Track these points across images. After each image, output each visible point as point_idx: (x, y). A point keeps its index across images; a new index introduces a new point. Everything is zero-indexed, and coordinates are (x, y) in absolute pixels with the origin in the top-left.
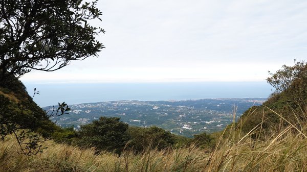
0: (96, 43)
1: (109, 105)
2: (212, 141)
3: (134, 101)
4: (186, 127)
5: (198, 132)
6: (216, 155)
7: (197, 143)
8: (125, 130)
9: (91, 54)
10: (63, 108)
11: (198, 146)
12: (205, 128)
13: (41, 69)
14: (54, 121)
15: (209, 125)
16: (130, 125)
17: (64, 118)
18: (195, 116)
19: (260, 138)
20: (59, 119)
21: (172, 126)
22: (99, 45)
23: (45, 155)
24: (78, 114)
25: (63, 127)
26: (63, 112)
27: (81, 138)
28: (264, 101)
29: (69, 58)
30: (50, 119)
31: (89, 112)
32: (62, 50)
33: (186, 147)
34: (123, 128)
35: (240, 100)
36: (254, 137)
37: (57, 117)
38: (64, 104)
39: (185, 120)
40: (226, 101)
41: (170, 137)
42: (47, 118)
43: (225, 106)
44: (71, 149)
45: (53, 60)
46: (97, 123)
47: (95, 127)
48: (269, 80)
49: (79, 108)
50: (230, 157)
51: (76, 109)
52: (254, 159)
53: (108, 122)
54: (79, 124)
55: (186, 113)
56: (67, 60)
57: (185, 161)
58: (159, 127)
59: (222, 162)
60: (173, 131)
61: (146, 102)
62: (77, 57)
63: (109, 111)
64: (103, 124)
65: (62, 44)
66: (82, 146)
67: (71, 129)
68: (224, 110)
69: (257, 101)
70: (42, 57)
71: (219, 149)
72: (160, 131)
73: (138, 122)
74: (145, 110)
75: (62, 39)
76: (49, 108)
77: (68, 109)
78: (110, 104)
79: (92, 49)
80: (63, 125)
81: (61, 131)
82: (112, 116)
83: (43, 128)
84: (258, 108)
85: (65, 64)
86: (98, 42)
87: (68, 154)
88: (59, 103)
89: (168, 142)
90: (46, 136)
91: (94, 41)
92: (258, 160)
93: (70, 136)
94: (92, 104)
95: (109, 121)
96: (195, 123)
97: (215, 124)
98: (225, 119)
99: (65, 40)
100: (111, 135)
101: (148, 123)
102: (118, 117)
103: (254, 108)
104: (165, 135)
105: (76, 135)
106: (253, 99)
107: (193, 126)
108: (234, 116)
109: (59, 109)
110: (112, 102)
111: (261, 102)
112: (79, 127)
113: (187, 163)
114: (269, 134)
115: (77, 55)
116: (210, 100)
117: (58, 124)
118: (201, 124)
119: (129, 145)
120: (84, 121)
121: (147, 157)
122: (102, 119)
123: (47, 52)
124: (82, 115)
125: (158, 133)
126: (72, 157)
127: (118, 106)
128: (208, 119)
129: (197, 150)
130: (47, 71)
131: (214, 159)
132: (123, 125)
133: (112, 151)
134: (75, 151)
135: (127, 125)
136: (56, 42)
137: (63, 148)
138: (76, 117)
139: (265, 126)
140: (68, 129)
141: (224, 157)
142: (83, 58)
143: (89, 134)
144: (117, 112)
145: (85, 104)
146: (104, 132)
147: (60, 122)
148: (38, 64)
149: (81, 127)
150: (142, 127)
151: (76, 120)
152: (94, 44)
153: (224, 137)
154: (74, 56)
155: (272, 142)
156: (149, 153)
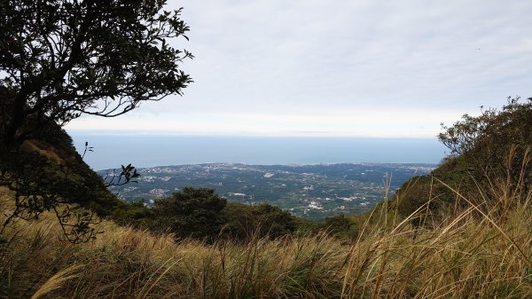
0: (180, 74)
2: (353, 227)
3: (236, 165)
4: (313, 205)
5: (332, 213)
6: (358, 250)
7: (329, 230)
8: (222, 208)
9: (172, 92)
10: (129, 173)
11: (331, 235)
12: (343, 207)
13: (97, 114)
14: (114, 192)
15: (349, 203)
16: (229, 201)
17: (128, 189)
18: (327, 188)
19: (426, 224)
20: (122, 189)
21: (293, 204)
22: (184, 78)
23: (99, 242)
24: (152, 183)
25: (128, 202)
26: (128, 179)
27: (154, 219)
28: (433, 169)
29: (138, 98)
30: (109, 188)
31: (167, 179)
32: (129, 84)
33: (313, 235)
34: (218, 204)
35: (397, 165)
36: (416, 223)
37: (119, 187)
38: (130, 168)
39: (312, 195)
40: (375, 167)
41: (290, 220)
42: (103, 188)
43: (372, 174)
44: (138, 234)
45: (113, 98)
46: (179, 196)
47: (176, 203)
48: (442, 137)
49: (152, 174)
50: (380, 252)
51: (148, 175)
52: (415, 257)
53: (195, 196)
54: (152, 198)
55: (315, 184)
56: (135, 100)
57: (311, 257)
58: (273, 204)
59: (367, 260)
60: (294, 211)
61: (254, 166)
62: (151, 95)
63: (198, 179)
64: (189, 198)
65: (128, 75)
66: (155, 230)
67: (140, 205)
68: (372, 181)
69: (423, 168)
70: (98, 95)
71: (363, 240)
72: (274, 210)
73: (241, 197)
74: (252, 178)
75: (129, 67)
76: (108, 171)
77: (136, 175)
78: (200, 169)
79: (174, 84)
80: (127, 199)
81: (124, 207)
82: (203, 186)
83: (98, 202)
84: (423, 179)
85: (133, 107)
86: (182, 73)
87: (135, 243)
88: (123, 167)
89: (286, 228)
90: (102, 215)
91: (176, 71)
92: (422, 257)
93: (139, 216)
94: (171, 167)
95: (197, 194)
96: (327, 199)
97: (358, 202)
98: (373, 194)
99: (133, 69)
100: (200, 215)
101: (256, 199)
102: (211, 188)
103: (414, 179)
104: (282, 217)
105: (149, 215)
106: (417, 165)
107: (324, 204)
108: (387, 190)
109: (123, 174)
110: (205, 165)
111: (429, 170)
112: (152, 201)
113: (314, 260)
114: (439, 219)
115: (151, 92)
116: (352, 166)
117: (121, 197)
118: (337, 201)
119: (226, 231)
120: (160, 194)
121: (253, 249)
122: (186, 190)
123: (104, 88)
124: (157, 184)
125: (271, 214)
126: (141, 245)
127: (211, 172)
128: (347, 194)
129: (329, 240)
130: (105, 116)
131: (355, 254)
132: (218, 199)
133: (201, 240)
134: (145, 238)
135: (225, 201)
136: (117, 73)
137: (127, 233)
138: (147, 187)
139: (434, 207)
140: (135, 205)
141: (371, 253)
142: (160, 96)
143: (166, 213)
144: (210, 180)
145: (162, 168)
146: (189, 210)
147: (123, 194)
148: (92, 105)
149: (156, 202)
150: (247, 203)
151: (147, 191)
152: (177, 74)
153: (371, 222)
154: (146, 95)
155: (444, 232)
156: (255, 243)
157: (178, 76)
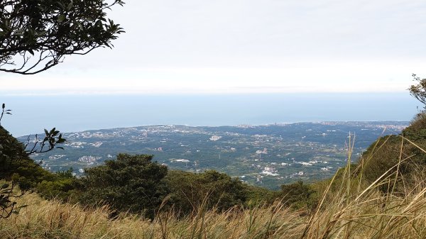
0: (108, 24)
1: (133, 133)
2: (313, 195)
3: (177, 127)
4: (267, 172)
5: (289, 180)
6: (318, 221)
7: (286, 199)
8: (162, 176)
9: (100, 44)
10: (53, 138)
11: (288, 205)
12: (301, 173)
13: (14, 71)
14: (38, 161)
15: (308, 168)
16: (171, 169)
17: (55, 156)
18: (283, 152)
19: (396, 190)
20: (47, 158)
21: (244, 171)
22: (114, 28)
23: (23, 217)
24: (81, 149)
25: (54, 173)
26: (52, 146)
27: (85, 190)
28: (405, 127)
29: (62, 52)
30: (31, 156)
31: (98, 144)
32: (50, 36)
33: (267, 206)
34: (157, 173)
35: (363, 124)
36: (384, 189)
37: (43, 155)
38: (54, 132)
39: (265, 160)
40: (338, 126)
41: (240, 188)
42: (25, 156)
43: (335, 134)
44: (67, 208)
45: (33, 54)
46: (112, 165)
47: (109, 172)
48: (414, 90)
49: (81, 139)
50: (343, 222)
51: (77, 140)
52: (382, 228)
53: (132, 163)
54: (82, 167)
55: (268, 147)
56: (58, 55)
57: (264, 230)
58: (221, 171)
59: (328, 232)
60: (245, 179)
61: (198, 128)
62: (76, 49)
63: (134, 145)
64: (124, 166)
65: (49, 26)
66: (87, 204)
67: (69, 175)
68: (335, 142)
69: (393, 127)
70: (14, 50)
71: (323, 209)
72: (222, 178)
73: (184, 163)
74: (196, 141)
75: (50, 16)
76: (29, 137)
77: (61, 140)
78: (136, 132)
79: (102, 35)
80: (53, 169)
81: (50, 178)
82: (140, 152)
83: (22, 173)
84: (393, 139)
85: (56, 62)
86: (112, 23)
87: (63, 218)
88: (46, 131)
89: (237, 198)
90: (24, 187)
91: (104, 20)
92: (391, 228)
93: (67, 188)
94: (103, 131)
95: (134, 161)
96: (283, 164)
97: (319, 166)
98: (336, 157)
99: (54, 18)
100: (138, 186)
101: (201, 166)
102: (148, 155)
103: (383, 139)
104: (231, 185)
105: (78, 186)
106: (385, 123)
107: (280, 170)
108: (349, 153)
109: (46, 139)
110: (141, 128)
111: (400, 128)
112: (82, 170)
113: (267, 234)
114: (411, 184)
115: (76, 45)
116: (310, 125)
117: (46, 166)
118: (295, 166)
119: (169, 203)
120: (91, 162)
121: (200, 223)
122: (121, 157)
123: (21, 42)
124: (87, 151)
125: (219, 182)
126: (69, 222)
127: (149, 135)
128: (306, 157)
129: (286, 211)
130: (24, 73)
131: (314, 227)
132: (158, 168)
133: (140, 213)
134: (75, 213)
135: (165, 168)
136: (36, 23)
137: (54, 208)
138: (76, 154)
139: (405, 170)
140: (62, 175)
141: (331, 224)
142: (86, 49)
143: (98, 184)
144: (148, 145)
145: (92, 132)
146: (125, 180)
147: (49, 163)
148: (9, 61)
149: (86, 172)
150: (191, 171)
151: (76, 159)
152: (105, 24)
153: (334, 189)
154: (71, 48)
155: (416, 199)
156: (202, 216)
157: (106, 26)
